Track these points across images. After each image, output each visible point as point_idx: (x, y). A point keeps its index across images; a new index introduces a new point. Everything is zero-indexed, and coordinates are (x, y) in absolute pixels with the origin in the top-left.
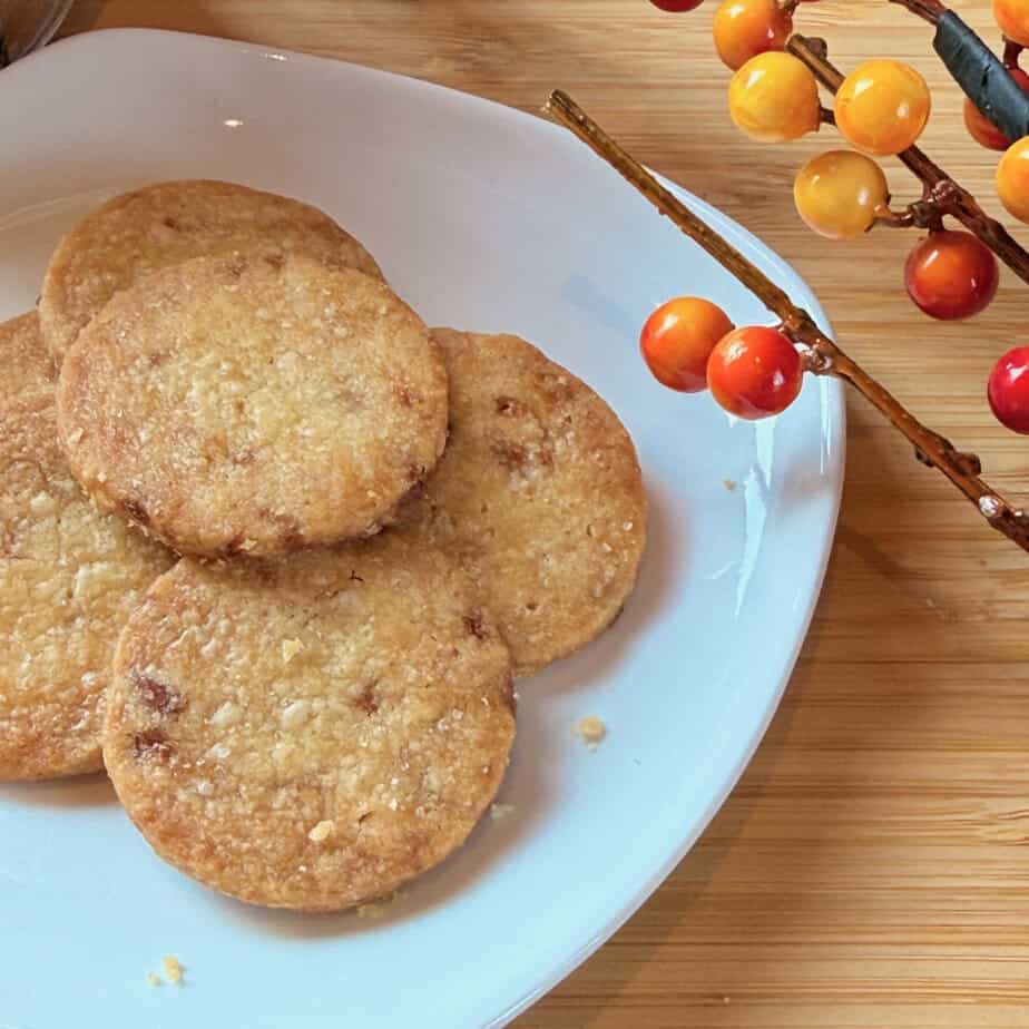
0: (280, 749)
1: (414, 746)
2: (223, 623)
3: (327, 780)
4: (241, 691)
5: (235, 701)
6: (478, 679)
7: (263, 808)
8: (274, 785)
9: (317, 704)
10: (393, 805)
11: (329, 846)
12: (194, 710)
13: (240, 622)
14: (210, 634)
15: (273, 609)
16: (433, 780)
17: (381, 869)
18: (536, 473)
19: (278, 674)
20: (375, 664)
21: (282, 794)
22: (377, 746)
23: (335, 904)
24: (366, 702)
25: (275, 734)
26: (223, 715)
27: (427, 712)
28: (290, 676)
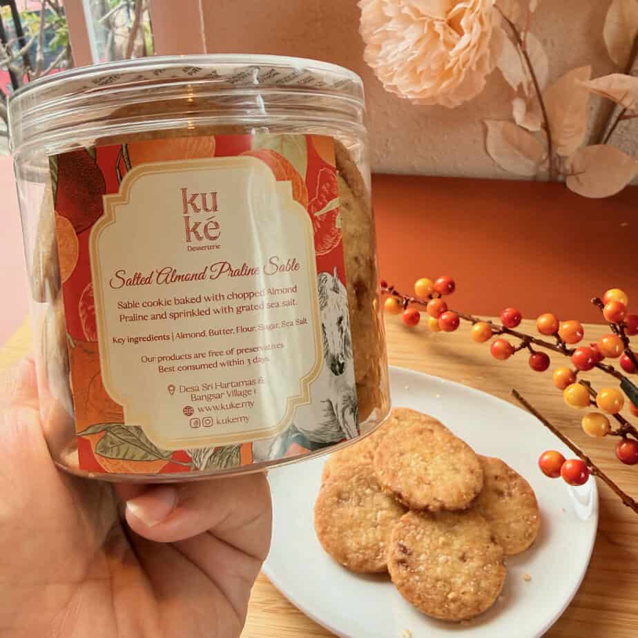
0: (439, 569)
1: (477, 573)
2: (422, 531)
3: (452, 580)
4: (427, 551)
5: (426, 554)
6: (495, 555)
7: (434, 586)
8: (437, 580)
9: (449, 558)
10: (472, 590)
11: (454, 600)
12: (414, 555)
13: (427, 530)
14: (418, 533)
15: (436, 528)
16: (483, 584)
17: (469, 609)
18: (507, 498)
19: (437, 547)
20: (465, 548)
21: (439, 584)
22: (467, 572)
23: (454, 619)
24: (463, 559)
25: (437, 565)
26: (423, 557)
27: (481, 563)
28: (442, 548)
